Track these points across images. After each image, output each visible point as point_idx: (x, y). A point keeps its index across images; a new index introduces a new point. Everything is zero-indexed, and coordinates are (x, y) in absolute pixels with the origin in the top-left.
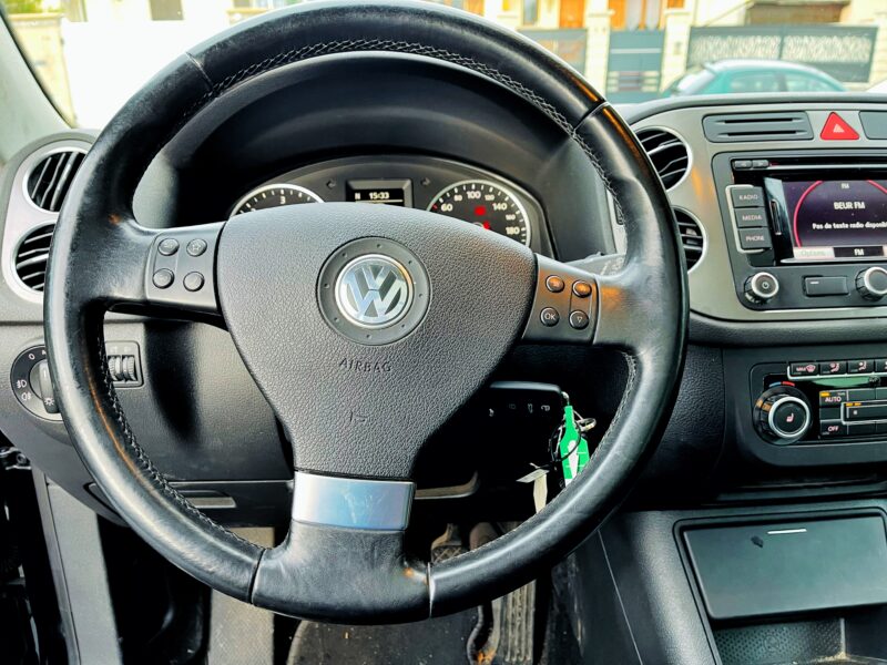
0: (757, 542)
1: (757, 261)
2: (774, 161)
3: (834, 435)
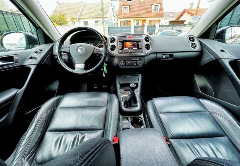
0: (126, 77)
1: (120, 49)
2: (123, 40)
3: (127, 65)
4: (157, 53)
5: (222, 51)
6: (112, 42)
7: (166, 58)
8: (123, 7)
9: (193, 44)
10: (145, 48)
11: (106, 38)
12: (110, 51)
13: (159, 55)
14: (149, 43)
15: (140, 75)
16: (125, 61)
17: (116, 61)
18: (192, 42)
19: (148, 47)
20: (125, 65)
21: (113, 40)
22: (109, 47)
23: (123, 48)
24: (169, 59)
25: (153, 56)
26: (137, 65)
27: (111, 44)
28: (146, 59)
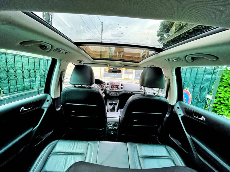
2: (112, 85)
4: (125, 91)
5: (149, 92)
6: (107, 85)
7: (129, 93)
8: (118, 52)
9: (141, 89)
10: (120, 89)
11: (105, 83)
12: (106, 88)
13: (126, 92)
14: (122, 87)
15: (119, 100)
16: (112, 93)
17: (108, 92)
18: (141, 88)
19: (122, 88)
20: (112, 95)
21: (108, 84)
22: (106, 87)
23: (111, 88)
24: (131, 94)
25: (123, 92)
26: (117, 95)
27: (107, 86)
28: (121, 93)
